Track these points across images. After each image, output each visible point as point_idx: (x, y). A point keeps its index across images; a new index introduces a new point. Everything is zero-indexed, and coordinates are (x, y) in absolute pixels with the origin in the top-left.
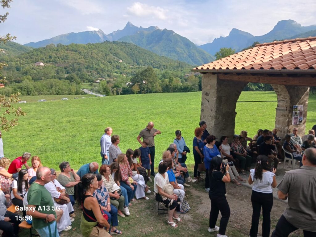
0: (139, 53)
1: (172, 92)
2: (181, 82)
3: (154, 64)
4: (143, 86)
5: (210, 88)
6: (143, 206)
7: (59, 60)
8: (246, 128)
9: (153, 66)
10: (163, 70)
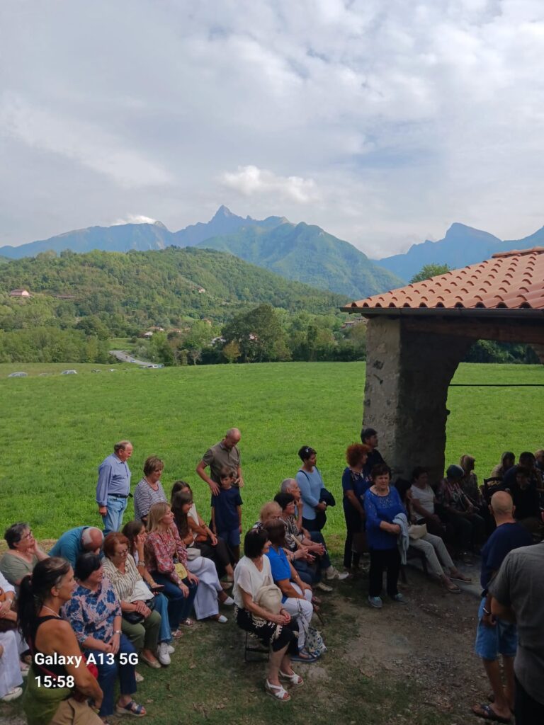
0: (244, 273)
1: (314, 361)
2: (336, 339)
3: (276, 297)
4: (249, 346)
5: (384, 351)
6: (210, 639)
7: (63, 284)
8: (484, 447)
9: (272, 302)
10: (295, 311)
